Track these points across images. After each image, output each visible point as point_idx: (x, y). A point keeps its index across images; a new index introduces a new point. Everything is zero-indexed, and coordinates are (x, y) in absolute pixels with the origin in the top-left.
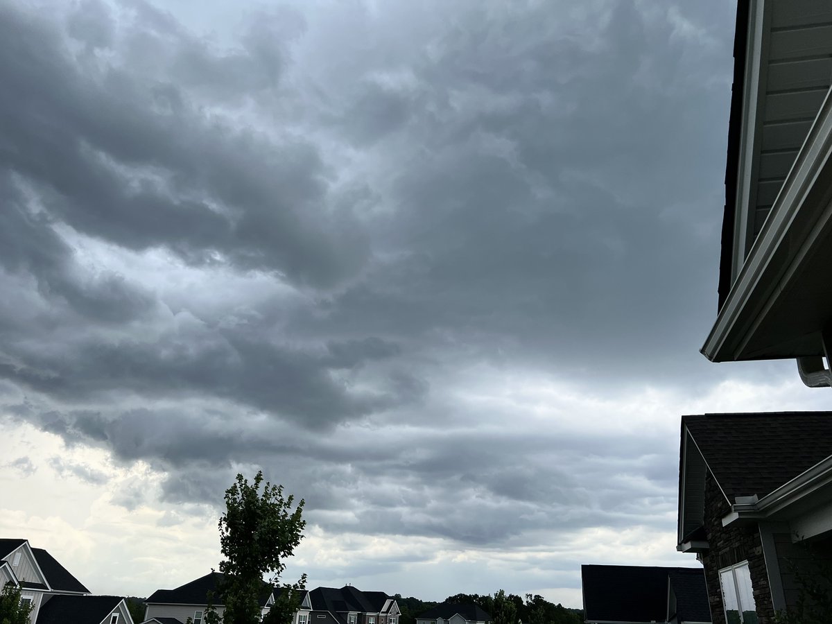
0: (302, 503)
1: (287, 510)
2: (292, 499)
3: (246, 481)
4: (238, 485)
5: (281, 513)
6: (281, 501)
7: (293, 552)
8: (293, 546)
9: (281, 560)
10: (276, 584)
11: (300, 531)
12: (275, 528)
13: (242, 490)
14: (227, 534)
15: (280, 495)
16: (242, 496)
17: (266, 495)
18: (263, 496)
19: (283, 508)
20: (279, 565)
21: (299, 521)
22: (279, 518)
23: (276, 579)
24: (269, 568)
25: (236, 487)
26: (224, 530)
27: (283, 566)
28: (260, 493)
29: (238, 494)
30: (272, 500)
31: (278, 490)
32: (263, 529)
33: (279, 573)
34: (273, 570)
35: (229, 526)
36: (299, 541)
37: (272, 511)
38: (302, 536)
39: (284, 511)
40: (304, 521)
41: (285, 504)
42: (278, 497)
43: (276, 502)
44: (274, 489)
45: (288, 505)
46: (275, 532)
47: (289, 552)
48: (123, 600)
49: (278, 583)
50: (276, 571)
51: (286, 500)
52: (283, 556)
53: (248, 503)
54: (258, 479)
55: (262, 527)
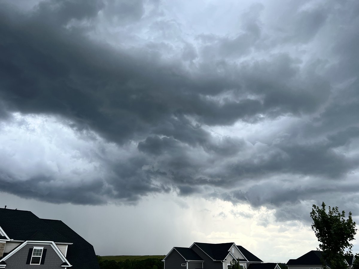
0: (350, 214)
1: (344, 218)
2: (344, 213)
3: (318, 207)
4: (315, 210)
5: (341, 220)
6: (339, 214)
7: (354, 237)
8: (353, 235)
9: (350, 242)
10: (351, 254)
11: (354, 227)
12: (341, 227)
13: (317, 212)
14: (318, 232)
15: (338, 212)
16: (319, 214)
17: (330, 212)
18: (329, 213)
19: (341, 217)
20: (349, 245)
21: (352, 222)
22: (341, 222)
23: (350, 251)
24: (345, 246)
25: (314, 210)
26: (316, 230)
27: (351, 245)
28: (327, 212)
29: (316, 214)
30: (334, 214)
31: (336, 209)
32: (335, 228)
33: (350, 248)
34: (347, 247)
35: (317, 228)
36: (356, 232)
37: (336, 220)
38: (356, 230)
39: (342, 219)
40: (354, 222)
41: (342, 216)
42: (337, 212)
43: (337, 215)
44: (333, 209)
45: (343, 215)
46: (341, 229)
47: (352, 238)
48: (277, 264)
49: (352, 253)
50: (349, 247)
51: (341, 214)
52: (349, 240)
53: (323, 217)
54: (323, 205)
55: (334, 228)
